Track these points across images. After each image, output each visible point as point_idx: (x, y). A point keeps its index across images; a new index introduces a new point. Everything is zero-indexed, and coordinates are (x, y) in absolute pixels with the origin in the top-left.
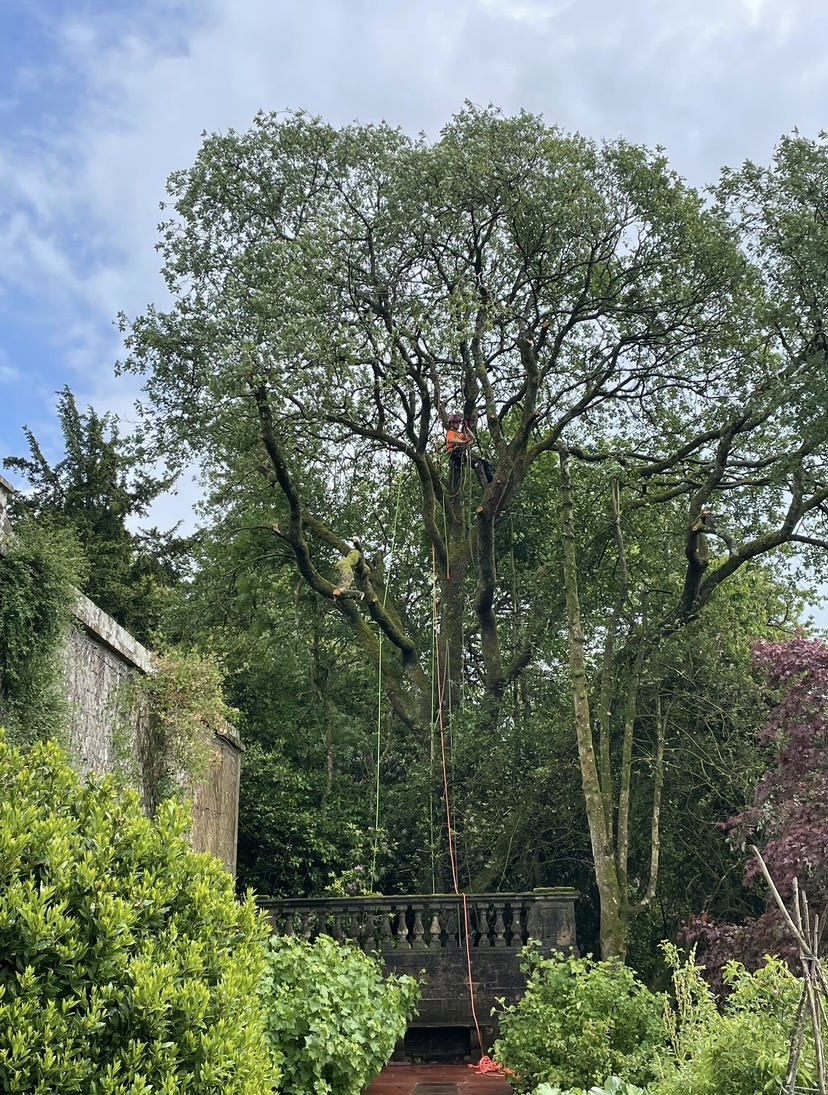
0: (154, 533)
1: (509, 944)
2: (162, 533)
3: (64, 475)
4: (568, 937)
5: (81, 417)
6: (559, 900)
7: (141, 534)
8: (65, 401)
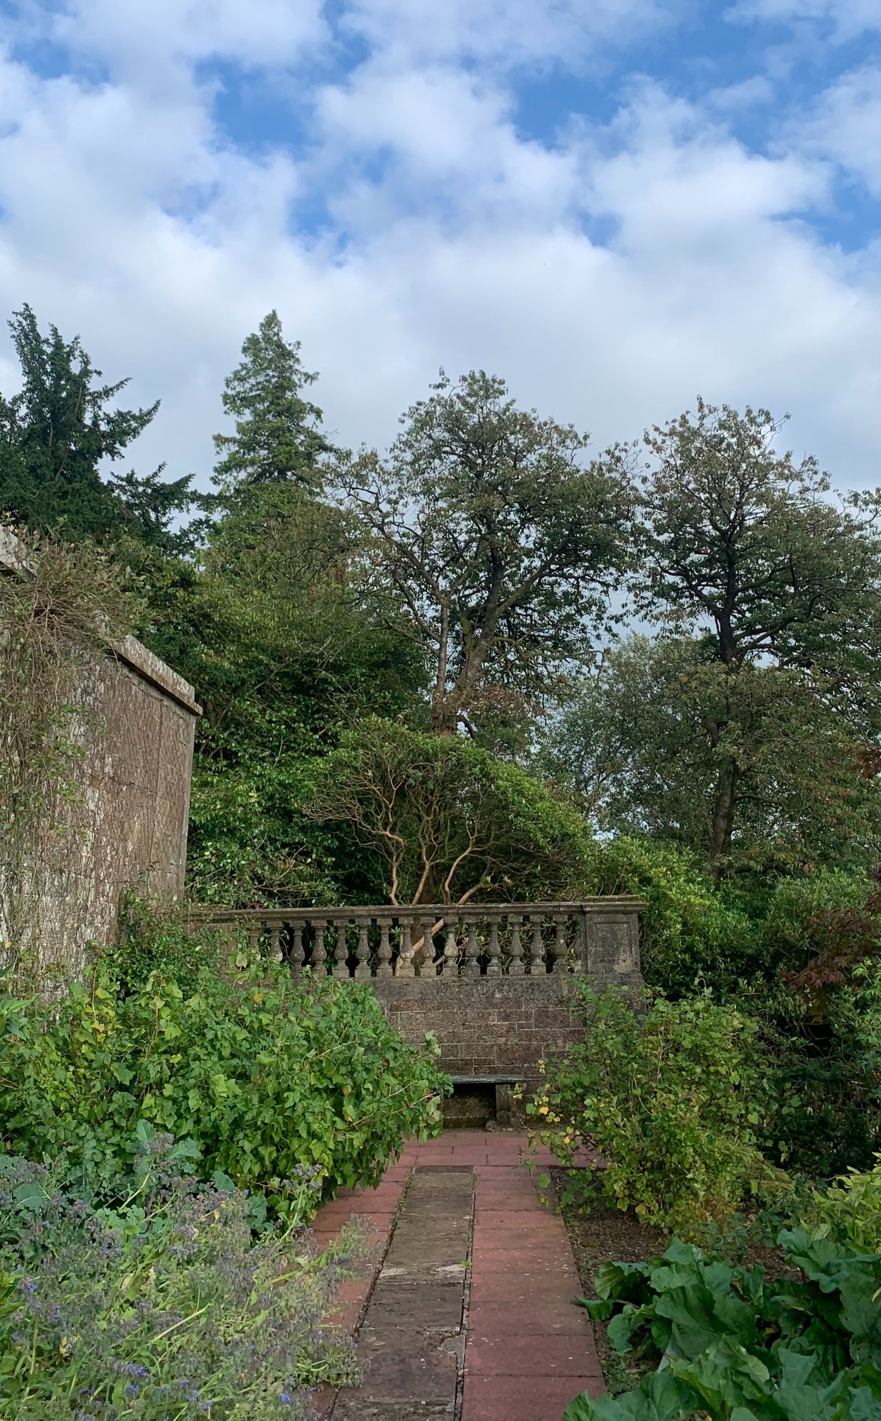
0: (130, 479)
1: (549, 970)
2: (140, 480)
3: (23, 411)
4: (629, 962)
5: (44, 342)
6: (618, 912)
7: (115, 481)
8: (24, 323)
